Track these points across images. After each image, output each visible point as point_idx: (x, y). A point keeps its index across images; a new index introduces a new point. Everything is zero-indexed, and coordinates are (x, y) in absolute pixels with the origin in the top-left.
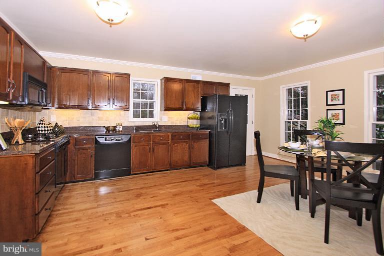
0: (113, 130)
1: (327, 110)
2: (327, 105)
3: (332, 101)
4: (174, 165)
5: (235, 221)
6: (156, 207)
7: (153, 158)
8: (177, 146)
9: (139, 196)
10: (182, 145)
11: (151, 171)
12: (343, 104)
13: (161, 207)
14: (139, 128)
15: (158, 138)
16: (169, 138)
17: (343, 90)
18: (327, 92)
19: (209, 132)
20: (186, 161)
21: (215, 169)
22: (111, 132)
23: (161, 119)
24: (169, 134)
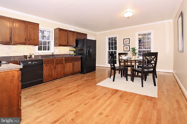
0: (29, 58)
1: (124, 46)
2: (124, 44)
3: (125, 43)
4: (66, 74)
5: (112, 89)
6: (74, 93)
7: (56, 72)
8: (67, 64)
9: (59, 91)
10: (70, 64)
11: (55, 79)
12: (129, 44)
13: (77, 92)
14: (42, 56)
15: (58, 61)
16: (63, 60)
17: (129, 39)
18: (124, 39)
19: (81, 57)
20: (71, 72)
21: (85, 74)
22: (28, 59)
23: (55, 51)
24: (63, 58)
